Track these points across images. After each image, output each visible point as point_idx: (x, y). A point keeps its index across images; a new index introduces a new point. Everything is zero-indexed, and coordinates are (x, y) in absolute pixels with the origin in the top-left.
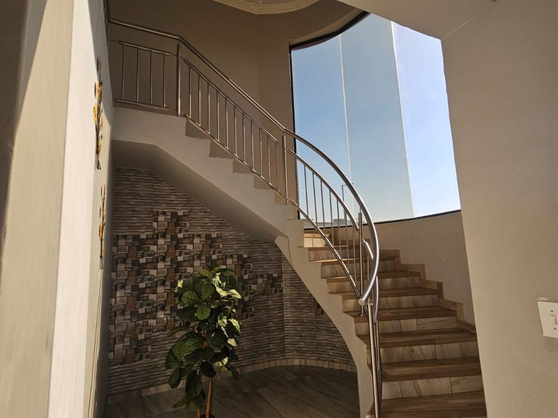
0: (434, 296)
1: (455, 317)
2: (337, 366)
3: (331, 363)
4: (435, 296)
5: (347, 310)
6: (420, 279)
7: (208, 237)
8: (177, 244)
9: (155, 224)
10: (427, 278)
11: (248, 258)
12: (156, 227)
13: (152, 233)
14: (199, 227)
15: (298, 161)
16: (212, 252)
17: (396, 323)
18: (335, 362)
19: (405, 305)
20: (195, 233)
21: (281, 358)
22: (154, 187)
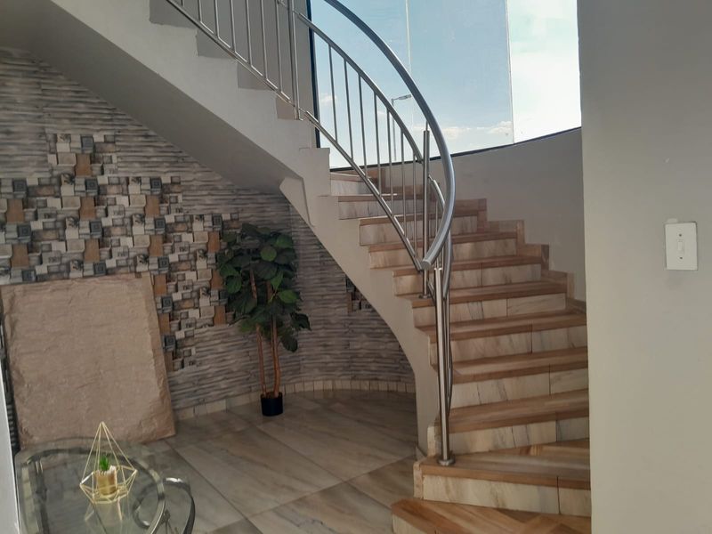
0: (535, 265)
1: (564, 294)
2: (383, 386)
3: (374, 382)
4: (538, 267)
5: (401, 292)
6: (517, 243)
7: (155, 182)
8: (99, 196)
9: (52, 159)
10: (527, 241)
11: (232, 220)
12: (55, 163)
13: (48, 175)
14: (137, 165)
15: (316, 37)
16: (164, 210)
17: (475, 306)
18: (382, 380)
19: (490, 281)
20: (131, 176)
21: (294, 381)
22: (43, 87)
